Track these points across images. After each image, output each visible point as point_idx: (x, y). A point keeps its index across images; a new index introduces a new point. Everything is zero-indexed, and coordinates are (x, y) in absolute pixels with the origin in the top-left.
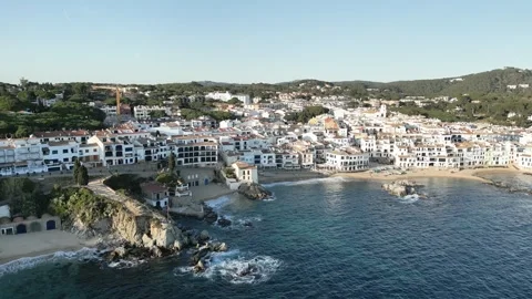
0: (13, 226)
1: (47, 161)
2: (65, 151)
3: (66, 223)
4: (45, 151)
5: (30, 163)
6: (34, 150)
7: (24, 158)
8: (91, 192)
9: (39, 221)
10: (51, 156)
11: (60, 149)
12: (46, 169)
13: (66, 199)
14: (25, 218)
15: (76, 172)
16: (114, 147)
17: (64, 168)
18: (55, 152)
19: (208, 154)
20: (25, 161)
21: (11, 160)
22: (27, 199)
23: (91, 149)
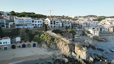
0: (21, 45)
1: (33, 25)
2: (39, 22)
3: (39, 45)
4: (33, 21)
5: (28, 25)
6: (30, 21)
7: (26, 23)
8: (48, 34)
9: (30, 43)
10: (34, 23)
11: (37, 21)
12: (33, 27)
13: (40, 36)
14: (25, 42)
15: (43, 26)
16: (53, 21)
17: (38, 27)
18: (36, 22)
19: (80, 26)
20: (27, 24)
21: (23, 23)
22: (26, 35)
23: (46, 22)
